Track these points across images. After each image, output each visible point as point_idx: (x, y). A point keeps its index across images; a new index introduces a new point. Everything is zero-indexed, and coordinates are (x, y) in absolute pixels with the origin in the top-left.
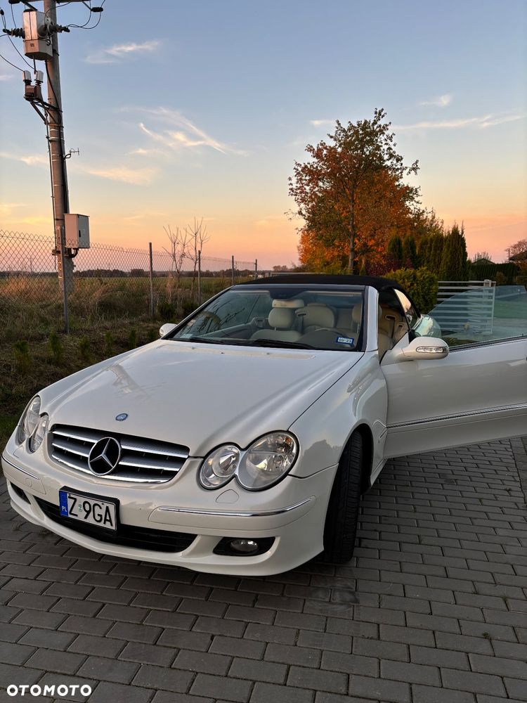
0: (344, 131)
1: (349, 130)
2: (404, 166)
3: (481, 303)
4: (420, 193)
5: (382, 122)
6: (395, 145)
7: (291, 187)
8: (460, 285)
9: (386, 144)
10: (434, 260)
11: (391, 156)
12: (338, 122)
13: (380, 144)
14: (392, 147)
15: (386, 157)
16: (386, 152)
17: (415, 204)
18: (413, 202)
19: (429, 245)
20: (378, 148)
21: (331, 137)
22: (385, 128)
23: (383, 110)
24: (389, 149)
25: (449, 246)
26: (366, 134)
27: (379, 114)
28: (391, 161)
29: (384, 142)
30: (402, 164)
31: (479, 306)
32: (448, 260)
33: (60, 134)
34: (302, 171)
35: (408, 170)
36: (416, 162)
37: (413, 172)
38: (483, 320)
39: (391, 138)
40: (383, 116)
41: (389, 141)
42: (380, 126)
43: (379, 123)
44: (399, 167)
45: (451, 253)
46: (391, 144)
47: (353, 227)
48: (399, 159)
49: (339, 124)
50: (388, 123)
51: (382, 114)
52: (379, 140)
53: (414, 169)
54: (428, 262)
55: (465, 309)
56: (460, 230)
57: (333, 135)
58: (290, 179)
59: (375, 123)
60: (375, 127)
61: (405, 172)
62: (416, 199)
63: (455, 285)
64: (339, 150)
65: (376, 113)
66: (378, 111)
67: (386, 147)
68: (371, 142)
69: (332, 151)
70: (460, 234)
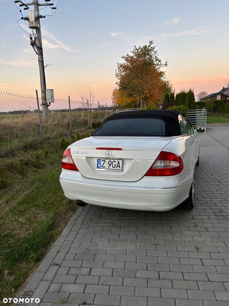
0: (137, 50)
1: (139, 49)
2: (162, 64)
3: (201, 117)
4: (165, 74)
5: (152, 46)
6: (158, 55)
7: (116, 73)
8: (193, 111)
9: (154, 55)
10: (182, 102)
11: (157, 60)
12: (135, 46)
13: (152, 55)
14: (157, 56)
15: (155, 60)
16: (154, 58)
17: (164, 78)
18: (163, 78)
19: (180, 96)
20: (151, 56)
21: (132, 52)
22: (154, 48)
23: (152, 41)
24: (156, 57)
25: (188, 96)
26: (146, 51)
27: (151, 43)
28: (156, 61)
29: (153, 54)
30: (161, 63)
31: (201, 118)
32: (188, 102)
33: (42, 58)
34: (120, 66)
35: (163, 65)
36: (167, 62)
37: (165, 66)
38: (202, 124)
39: (156, 52)
40: (153, 43)
41: (155, 54)
42: (151, 47)
43: (151, 46)
44: (160, 64)
45: (189, 99)
46: (157, 55)
47: (142, 89)
48: (160, 61)
49: (135, 47)
50: (154, 46)
51: (152, 42)
52: (151, 53)
53: (166, 65)
54: (180, 103)
55: (195, 120)
56: (192, 90)
57: (133, 51)
58: (116, 70)
59: (149, 46)
60: (149, 48)
61: (162, 66)
62: (164, 76)
63: (191, 111)
64: (135, 57)
65: (150, 42)
66: (151, 41)
67: (154, 56)
68: (148, 54)
69: (132, 58)
70: (192, 92)
